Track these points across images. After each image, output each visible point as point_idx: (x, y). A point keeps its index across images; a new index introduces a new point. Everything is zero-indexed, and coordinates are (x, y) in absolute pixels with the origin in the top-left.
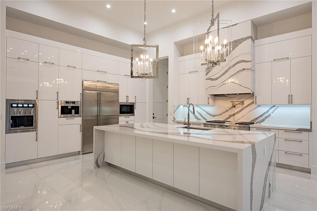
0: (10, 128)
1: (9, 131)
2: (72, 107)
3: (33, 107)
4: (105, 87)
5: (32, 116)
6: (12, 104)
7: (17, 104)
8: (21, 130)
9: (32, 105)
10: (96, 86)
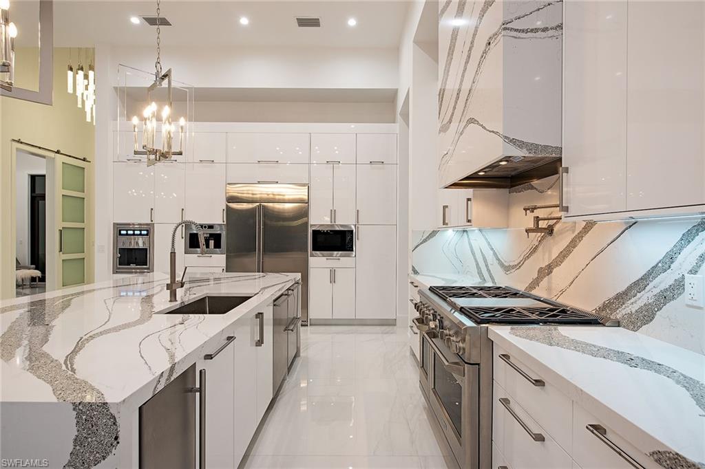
0: (118, 266)
1: (118, 270)
2: (210, 234)
3: (147, 235)
4: (274, 195)
5: (147, 249)
6: (120, 231)
7: (134, 231)
8: (138, 271)
9: (145, 232)
10: (253, 194)
